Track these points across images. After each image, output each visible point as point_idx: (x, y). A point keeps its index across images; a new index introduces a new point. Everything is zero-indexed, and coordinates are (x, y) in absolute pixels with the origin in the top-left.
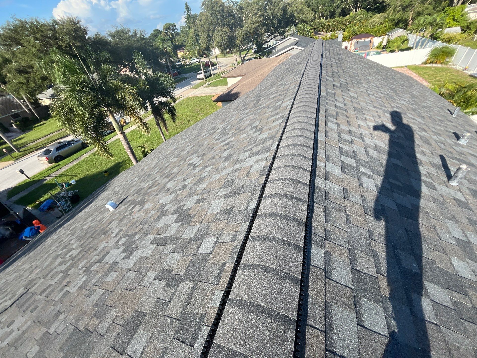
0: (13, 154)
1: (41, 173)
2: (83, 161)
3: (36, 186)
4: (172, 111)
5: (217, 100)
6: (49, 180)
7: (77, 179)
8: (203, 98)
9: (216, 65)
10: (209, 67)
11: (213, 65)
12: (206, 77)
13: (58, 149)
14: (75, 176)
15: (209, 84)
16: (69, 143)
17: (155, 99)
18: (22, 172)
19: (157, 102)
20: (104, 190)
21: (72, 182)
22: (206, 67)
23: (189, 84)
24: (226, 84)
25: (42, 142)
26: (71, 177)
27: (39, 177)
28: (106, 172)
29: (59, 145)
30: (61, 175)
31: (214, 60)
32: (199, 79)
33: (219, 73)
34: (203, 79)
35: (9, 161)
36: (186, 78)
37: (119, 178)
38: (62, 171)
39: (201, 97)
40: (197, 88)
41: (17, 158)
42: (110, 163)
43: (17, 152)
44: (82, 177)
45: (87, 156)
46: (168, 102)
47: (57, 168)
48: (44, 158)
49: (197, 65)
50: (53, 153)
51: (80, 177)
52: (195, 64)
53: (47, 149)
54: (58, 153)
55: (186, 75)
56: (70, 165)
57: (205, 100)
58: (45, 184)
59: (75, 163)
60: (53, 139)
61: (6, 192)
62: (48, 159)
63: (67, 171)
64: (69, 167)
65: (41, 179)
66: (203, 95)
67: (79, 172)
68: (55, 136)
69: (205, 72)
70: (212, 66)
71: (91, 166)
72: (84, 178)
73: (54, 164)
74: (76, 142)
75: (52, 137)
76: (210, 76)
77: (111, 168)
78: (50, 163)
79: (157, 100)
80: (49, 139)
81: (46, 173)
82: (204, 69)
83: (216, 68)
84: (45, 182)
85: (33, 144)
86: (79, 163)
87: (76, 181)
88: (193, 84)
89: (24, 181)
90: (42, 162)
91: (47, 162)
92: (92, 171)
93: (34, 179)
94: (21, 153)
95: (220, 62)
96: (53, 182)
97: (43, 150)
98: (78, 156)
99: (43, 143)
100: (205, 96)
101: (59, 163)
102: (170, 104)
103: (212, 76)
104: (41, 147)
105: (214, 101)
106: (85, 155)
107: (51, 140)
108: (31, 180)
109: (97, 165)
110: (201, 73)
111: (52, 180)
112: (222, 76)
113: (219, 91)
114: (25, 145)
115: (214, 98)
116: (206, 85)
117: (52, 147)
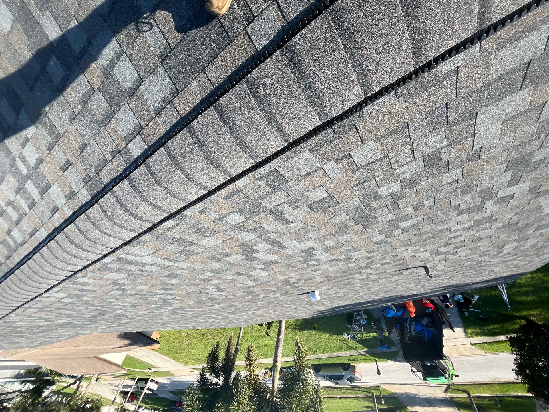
0: (378, 394)
1: (365, 360)
2: (327, 352)
3: (375, 351)
4: (213, 358)
5: (154, 342)
6: (363, 350)
7: (341, 336)
8: (169, 354)
9: (122, 392)
10: (132, 393)
11: (124, 394)
12: (146, 380)
13: (341, 378)
14: (340, 340)
15: (150, 369)
16: (330, 378)
17: (221, 383)
18: (379, 372)
19: (221, 378)
20: (321, 312)
21: (345, 336)
22: (137, 395)
23: (174, 383)
24: (128, 357)
25: (351, 394)
26: (344, 342)
27: (369, 358)
28: (314, 328)
29: (339, 382)
30: (352, 348)
31: (119, 399)
32: (157, 382)
33: (127, 377)
34: (152, 381)
35: (384, 389)
36: (171, 392)
37: (303, 315)
38: (349, 353)
39: (171, 357)
40: (168, 372)
41: (377, 388)
42: (307, 334)
43: (375, 395)
44: (335, 336)
45: (322, 354)
46: (209, 372)
47: (351, 358)
48: (357, 375)
49: (146, 403)
50: (348, 375)
51: (337, 336)
52: (148, 406)
53: (350, 383)
54: (344, 373)
55: (169, 396)
56: (340, 354)
57: (169, 350)
58: (367, 348)
59: (335, 354)
60: (341, 391)
61: (397, 359)
62: (354, 372)
63: (345, 350)
64: (341, 352)
65: (368, 355)
66: (167, 358)
67: (336, 342)
68: (338, 394)
69: (142, 388)
70: (128, 392)
71: (323, 342)
72: (335, 334)
73: (353, 363)
74: (324, 376)
75: (341, 394)
76: (140, 380)
77: (308, 329)
78: (354, 367)
79: (219, 382)
80: (345, 393)
81: (362, 358)
82: (141, 393)
83: (124, 386)
84: (366, 350)
85: (359, 396)
86: (332, 352)
87: (342, 334)
88: (168, 379)
89: (381, 361)
90: (360, 371)
91: (356, 370)
92: (325, 336)
93: (373, 358)
94: (373, 391)
95: (113, 393)
96: (360, 345)
97: (354, 384)
98: (329, 359)
99: (351, 391)
100: (166, 355)
101: (347, 362)
102: (209, 369)
103: (138, 377)
104: (355, 389)
105: (158, 343)
106: (323, 357)
107: (344, 390)
108: (375, 358)
109: (318, 340)
110: (149, 389)
111: (360, 349)
112: (125, 372)
113: (144, 353)
114: (366, 399)
115: (156, 346)
116: (153, 370)
117: (345, 383)
